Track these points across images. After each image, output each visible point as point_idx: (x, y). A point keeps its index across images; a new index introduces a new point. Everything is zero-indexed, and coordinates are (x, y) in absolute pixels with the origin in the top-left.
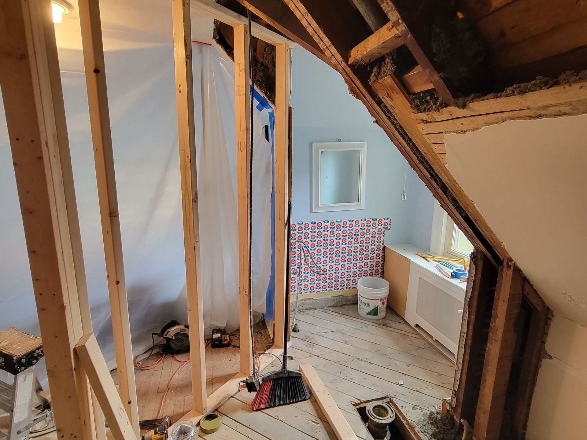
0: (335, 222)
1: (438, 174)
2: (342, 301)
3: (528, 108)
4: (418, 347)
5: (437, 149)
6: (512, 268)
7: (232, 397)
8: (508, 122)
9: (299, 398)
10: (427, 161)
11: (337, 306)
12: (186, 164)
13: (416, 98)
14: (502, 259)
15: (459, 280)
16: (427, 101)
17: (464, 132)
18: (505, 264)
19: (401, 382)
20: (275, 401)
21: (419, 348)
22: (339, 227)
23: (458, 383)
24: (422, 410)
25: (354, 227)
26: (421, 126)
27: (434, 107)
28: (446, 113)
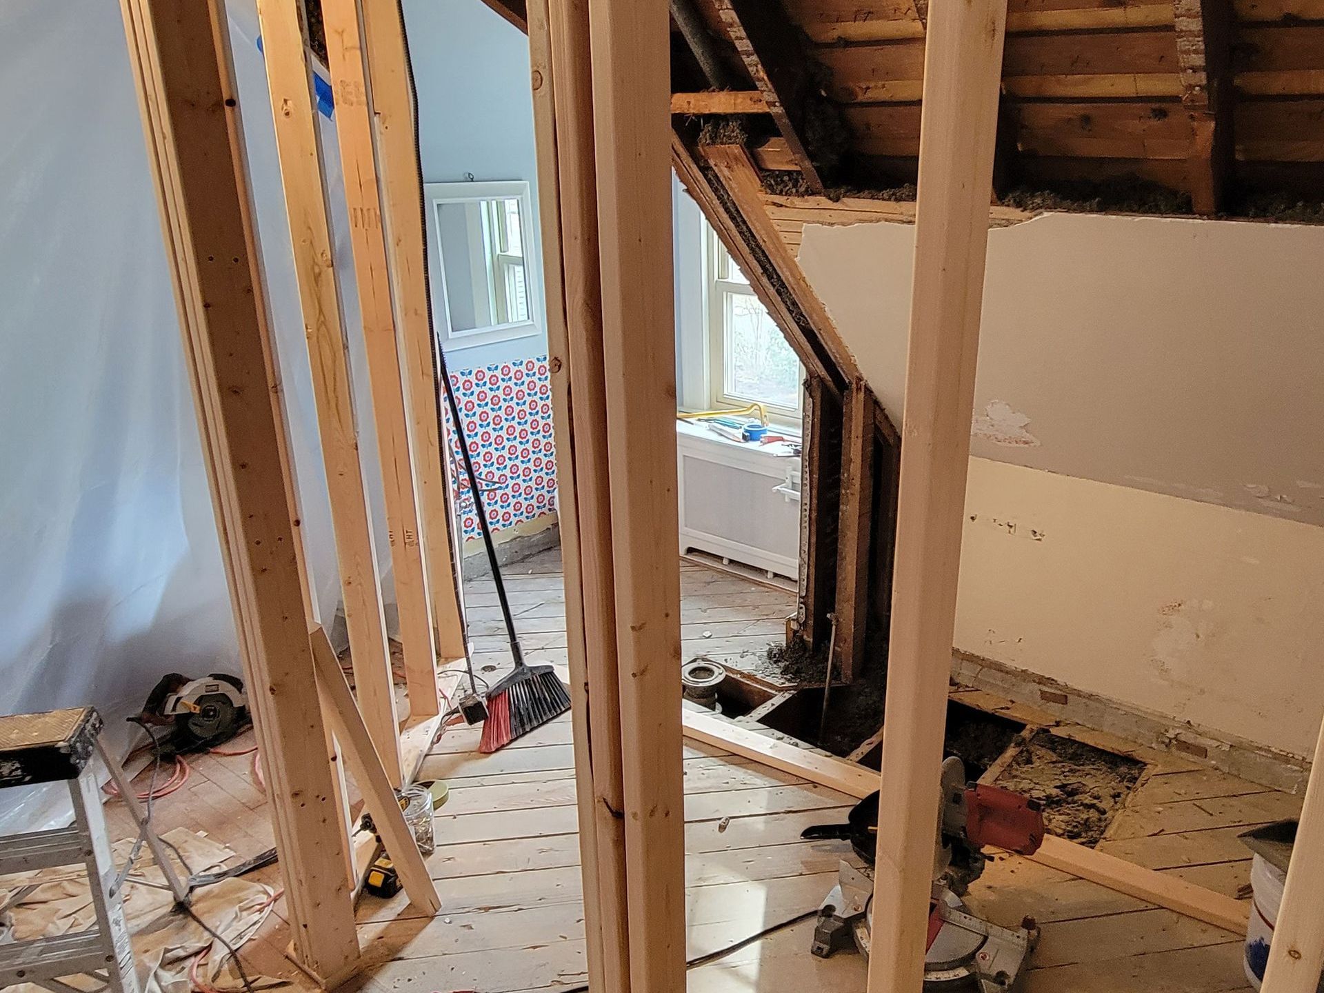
0: (486, 371)
1: (777, 269)
2: (522, 549)
3: (902, 214)
4: (705, 582)
5: (785, 238)
6: (863, 390)
7: (426, 755)
8: (883, 222)
9: (562, 707)
10: (763, 252)
11: (513, 563)
12: (317, 270)
13: (768, 175)
14: (847, 381)
15: (758, 443)
16: (782, 181)
17: (832, 224)
18: (854, 386)
19: (707, 634)
20: (523, 725)
21: (709, 583)
22: (494, 380)
23: (805, 583)
24: (754, 654)
25: (525, 378)
26: (769, 209)
27: (794, 190)
28: (812, 201)
